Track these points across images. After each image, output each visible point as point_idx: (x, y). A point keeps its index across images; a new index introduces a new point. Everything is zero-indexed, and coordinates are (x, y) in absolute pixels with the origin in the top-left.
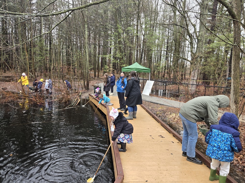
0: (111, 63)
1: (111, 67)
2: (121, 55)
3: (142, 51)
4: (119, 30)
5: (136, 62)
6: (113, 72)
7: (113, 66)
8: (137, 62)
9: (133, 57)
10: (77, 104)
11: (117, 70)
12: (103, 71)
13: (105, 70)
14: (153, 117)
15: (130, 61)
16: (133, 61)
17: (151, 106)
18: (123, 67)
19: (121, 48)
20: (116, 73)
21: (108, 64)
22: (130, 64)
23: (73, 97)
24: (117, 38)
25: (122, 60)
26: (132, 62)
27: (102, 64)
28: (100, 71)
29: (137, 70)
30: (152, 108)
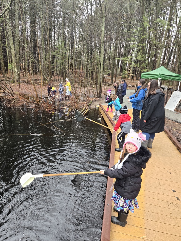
0: (131, 68)
1: (131, 72)
2: (143, 58)
3: (171, 52)
4: (144, 24)
5: (161, 66)
6: (132, 78)
7: (133, 71)
8: (163, 66)
9: (159, 61)
10: (84, 114)
11: (137, 75)
12: (121, 76)
13: (123, 76)
14: (178, 149)
15: (153, 65)
16: (157, 65)
17: (175, 127)
18: (144, 72)
19: (145, 48)
20: (135, 80)
21: (128, 69)
22: (154, 68)
23: (83, 106)
24: (141, 35)
25: (144, 63)
26: (157, 67)
27: (121, 68)
28: (118, 76)
29: (162, 76)
30: (176, 130)
